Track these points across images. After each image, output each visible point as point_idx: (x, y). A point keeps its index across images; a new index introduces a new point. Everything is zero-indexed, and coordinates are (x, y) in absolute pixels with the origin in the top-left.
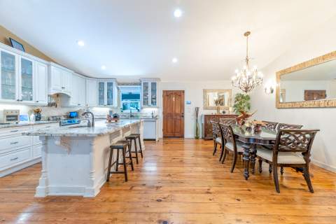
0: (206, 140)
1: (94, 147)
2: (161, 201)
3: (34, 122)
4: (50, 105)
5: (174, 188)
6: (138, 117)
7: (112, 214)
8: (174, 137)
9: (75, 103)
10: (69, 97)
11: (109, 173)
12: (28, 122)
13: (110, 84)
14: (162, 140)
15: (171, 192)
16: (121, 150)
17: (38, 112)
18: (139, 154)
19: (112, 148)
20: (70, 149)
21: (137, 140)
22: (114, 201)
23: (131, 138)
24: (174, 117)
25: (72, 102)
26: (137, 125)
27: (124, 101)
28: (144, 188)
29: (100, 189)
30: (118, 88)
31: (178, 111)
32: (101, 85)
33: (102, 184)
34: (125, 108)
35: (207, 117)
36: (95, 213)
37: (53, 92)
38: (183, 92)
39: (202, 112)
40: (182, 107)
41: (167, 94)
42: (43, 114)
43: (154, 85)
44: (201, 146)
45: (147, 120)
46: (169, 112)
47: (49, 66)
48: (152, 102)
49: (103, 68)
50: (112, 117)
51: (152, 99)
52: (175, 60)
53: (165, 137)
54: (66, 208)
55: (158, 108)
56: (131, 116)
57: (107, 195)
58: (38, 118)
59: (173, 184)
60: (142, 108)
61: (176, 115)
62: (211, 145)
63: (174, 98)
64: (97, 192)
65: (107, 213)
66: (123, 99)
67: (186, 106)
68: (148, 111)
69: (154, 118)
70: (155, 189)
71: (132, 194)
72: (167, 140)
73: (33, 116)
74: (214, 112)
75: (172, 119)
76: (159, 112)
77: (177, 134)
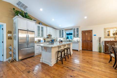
0: (105, 54)
1: (52, 51)
2: (72, 77)
3: (44, 42)
5: (80, 73)
6: (71, 41)
7: (54, 74)
8: (87, 50)
9: (53, 37)
10: (51, 35)
11: (57, 60)
12: (43, 42)
13: (63, 31)
14: (82, 51)
15: (78, 74)
17: (45, 40)
18: (69, 55)
19: (58, 52)
20: (47, 51)
22: (56, 70)
24: (87, 42)
26: (69, 44)
28: (67, 69)
29: (54, 64)
30: (65, 32)
31: (89, 39)
32: (60, 31)
33: (55, 63)
35: (106, 42)
36: (50, 72)
38: (92, 30)
39: (103, 40)
40: (91, 37)
41: (84, 32)
43: (78, 29)
44: (103, 56)
45: (75, 43)
46: (84, 39)
48: (77, 36)
49: (60, 26)
50: (60, 41)
51: (77, 34)
52: (86, 17)
53: (83, 50)
54: (44, 67)
56: (69, 41)
57: (55, 67)
58: (45, 41)
59: (80, 71)
60: (73, 38)
61: (88, 41)
62: (108, 56)
63: (87, 34)
64: (53, 65)
65: (53, 73)
66: (67, 35)
67: (93, 37)
68: (75, 39)
69: (78, 42)
70: (71, 71)
71: (62, 70)
72: (84, 51)
73: (44, 41)
74: (112, 39)
75: (86, 42)
76: (80, 39)
77: (88, 49)
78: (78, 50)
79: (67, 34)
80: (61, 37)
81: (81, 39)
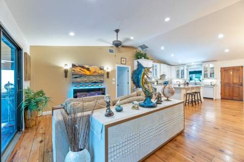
4: (161, 79)
6: (199, 84)
8: (232, 99)
10: (165, 76)
16: (190, 95)
17: (157, 81)
21: (198, 94)
23: (195, 93)
24: (232, 85)
25: (166, 78)
26: (198, 88)
27: (191, 75)
30: (187, 69)
31: (236, 81)
34: (191, 79)
37: (161, 74)
38: (242, 67)
41: (225, 70)
42: (158, 83)
45: (206, 86)
46: (226, 81)
47: (160, 65)
48: (211, 76)
50: (186, 83)
53: (222, 98)
55: (216, 79)
56: (195, 84)
58: (157, 84)
60: (203, 79)
61: (234, 84)
63: (231, 73)
68: (208, 81)
69: (213, 86)
75: (230, 86)
76: (217, 82)
77: (234, 98)
78: (213, 99)
79: (191, 73)
80: (180, 77)
81: (219, 81)
